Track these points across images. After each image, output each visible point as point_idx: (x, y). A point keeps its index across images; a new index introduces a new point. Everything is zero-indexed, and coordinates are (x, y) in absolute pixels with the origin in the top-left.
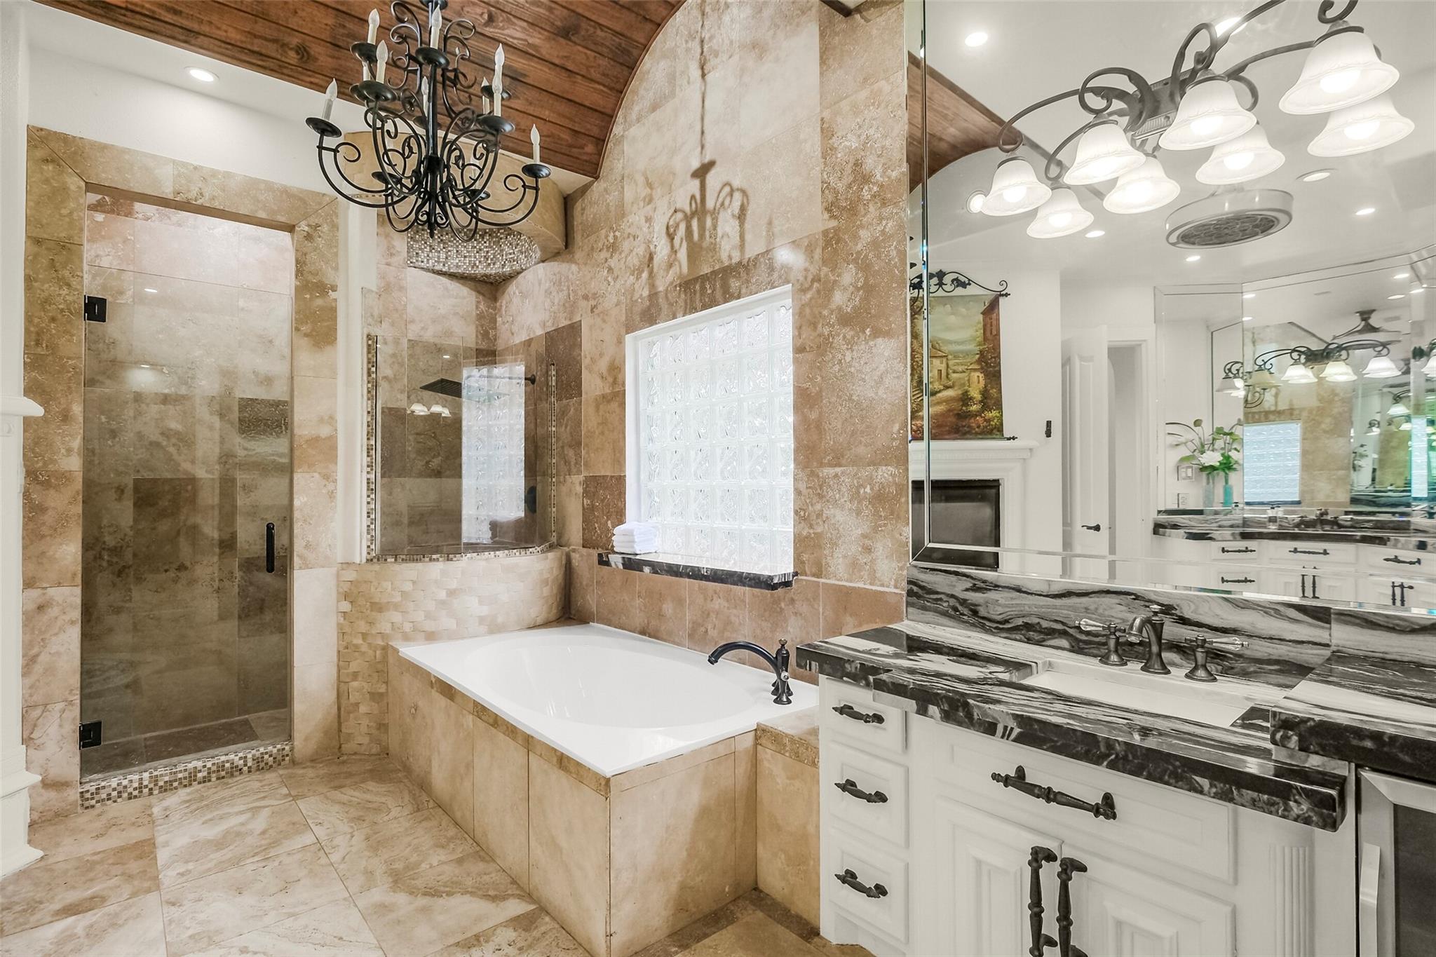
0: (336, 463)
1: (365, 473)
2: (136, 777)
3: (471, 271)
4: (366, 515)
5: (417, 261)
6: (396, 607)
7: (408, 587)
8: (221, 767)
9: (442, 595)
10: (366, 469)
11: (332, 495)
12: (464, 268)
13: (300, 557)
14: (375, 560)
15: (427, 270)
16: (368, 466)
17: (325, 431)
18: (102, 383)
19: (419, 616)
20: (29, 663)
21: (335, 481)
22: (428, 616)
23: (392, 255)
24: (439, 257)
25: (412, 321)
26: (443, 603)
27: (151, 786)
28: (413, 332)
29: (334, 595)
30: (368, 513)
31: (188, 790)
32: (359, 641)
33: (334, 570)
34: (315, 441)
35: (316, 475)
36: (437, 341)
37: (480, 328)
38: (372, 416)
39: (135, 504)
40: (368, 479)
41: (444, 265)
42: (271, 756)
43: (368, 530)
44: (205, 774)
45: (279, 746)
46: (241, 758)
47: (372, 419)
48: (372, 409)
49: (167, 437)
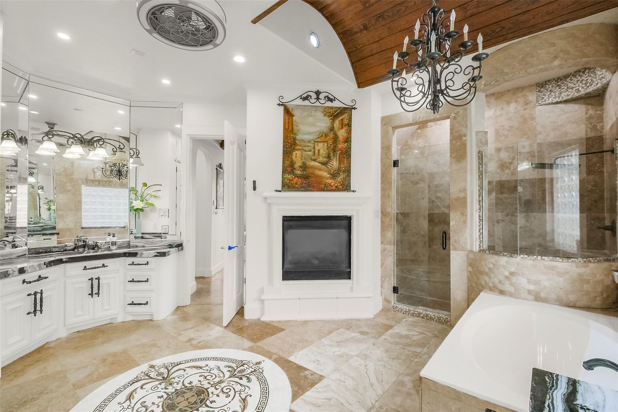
0: (467, 208)
1: (478, 213)
2: (405, 307)
3: (577, 95)
4: (478, 230)
5: (542, 102)
6: (487, 274)
7: (491, 266)
8: (427, 315)
9: (507, 273)
10: (478, 211)
11: (465, 222)
12: (572, 94)
13: (453, 245)
14: (482, 251)
15: (549, 104)
16: (479, 209)
17: (462, 195)
18: (420, 183)
19: (496, 281)
20: (382, 265)
21: (466, 216)
22: (500, 282)
23: (527, 104)
24: (555, 95)
25: (540, 133)
26: (507, 277)
27: (409, 312)
28: (540, 139)
29: (466, 264)
30: (479, 230)
31: (417, 318)
32: (474, 285)
33: (466, 253)
34: (458, 199)
35: (459, 213)
36: (556, 140)
37: (589, 125)
38: (481, 187)
39: (429, 221)
40: (479, 215)
41: (559, 98)
42: (443, 319)
43: (479, 237)
44: (423, 315)
45: (446, 317)
46: (433, 315)
47: (480, 189)
48: (480, 184)
49: (437, 199)
